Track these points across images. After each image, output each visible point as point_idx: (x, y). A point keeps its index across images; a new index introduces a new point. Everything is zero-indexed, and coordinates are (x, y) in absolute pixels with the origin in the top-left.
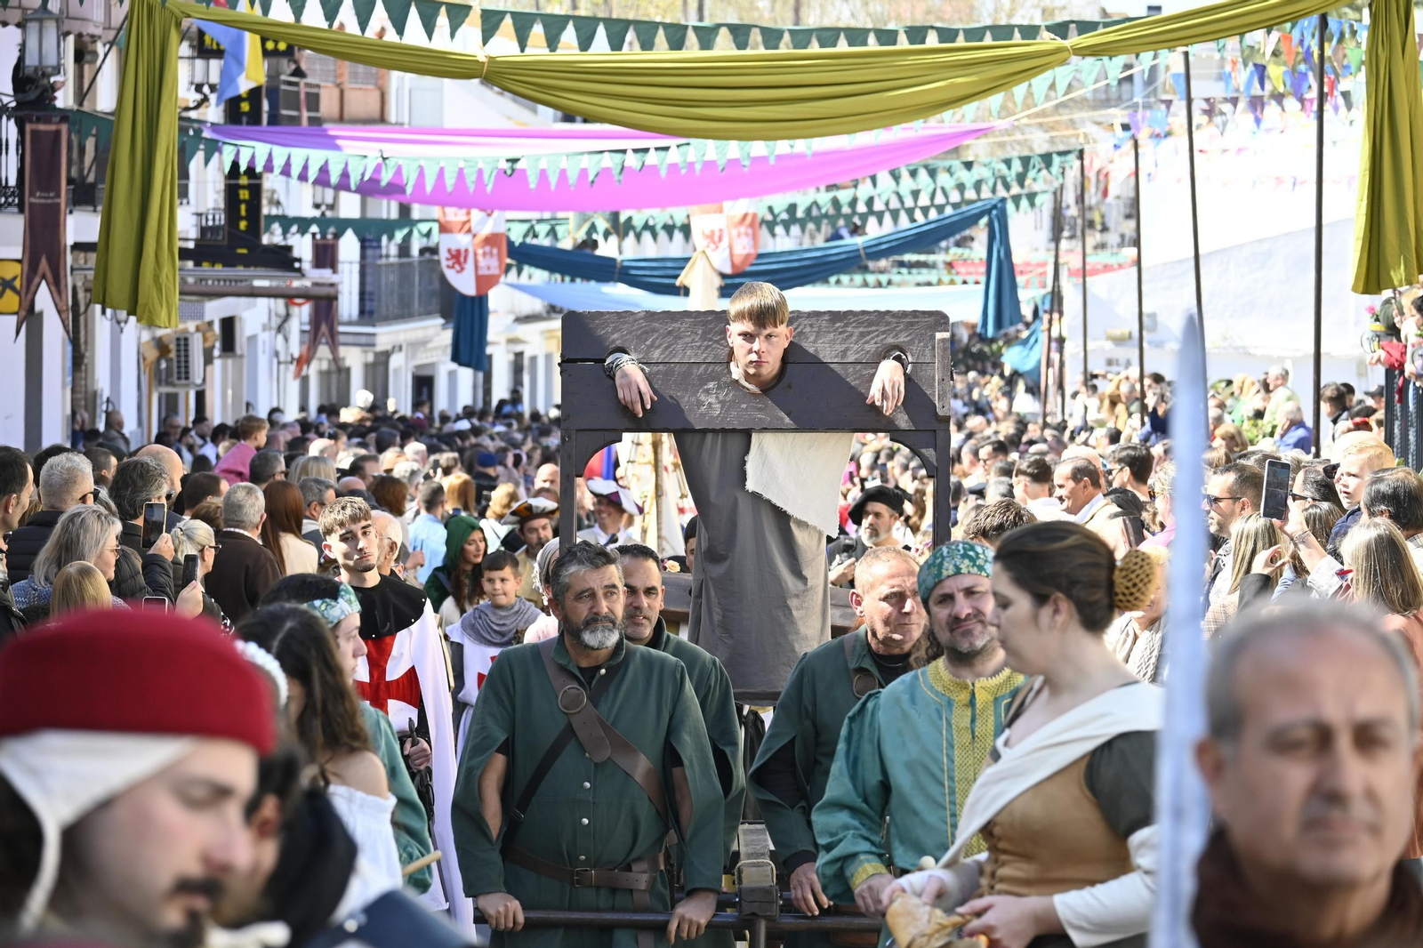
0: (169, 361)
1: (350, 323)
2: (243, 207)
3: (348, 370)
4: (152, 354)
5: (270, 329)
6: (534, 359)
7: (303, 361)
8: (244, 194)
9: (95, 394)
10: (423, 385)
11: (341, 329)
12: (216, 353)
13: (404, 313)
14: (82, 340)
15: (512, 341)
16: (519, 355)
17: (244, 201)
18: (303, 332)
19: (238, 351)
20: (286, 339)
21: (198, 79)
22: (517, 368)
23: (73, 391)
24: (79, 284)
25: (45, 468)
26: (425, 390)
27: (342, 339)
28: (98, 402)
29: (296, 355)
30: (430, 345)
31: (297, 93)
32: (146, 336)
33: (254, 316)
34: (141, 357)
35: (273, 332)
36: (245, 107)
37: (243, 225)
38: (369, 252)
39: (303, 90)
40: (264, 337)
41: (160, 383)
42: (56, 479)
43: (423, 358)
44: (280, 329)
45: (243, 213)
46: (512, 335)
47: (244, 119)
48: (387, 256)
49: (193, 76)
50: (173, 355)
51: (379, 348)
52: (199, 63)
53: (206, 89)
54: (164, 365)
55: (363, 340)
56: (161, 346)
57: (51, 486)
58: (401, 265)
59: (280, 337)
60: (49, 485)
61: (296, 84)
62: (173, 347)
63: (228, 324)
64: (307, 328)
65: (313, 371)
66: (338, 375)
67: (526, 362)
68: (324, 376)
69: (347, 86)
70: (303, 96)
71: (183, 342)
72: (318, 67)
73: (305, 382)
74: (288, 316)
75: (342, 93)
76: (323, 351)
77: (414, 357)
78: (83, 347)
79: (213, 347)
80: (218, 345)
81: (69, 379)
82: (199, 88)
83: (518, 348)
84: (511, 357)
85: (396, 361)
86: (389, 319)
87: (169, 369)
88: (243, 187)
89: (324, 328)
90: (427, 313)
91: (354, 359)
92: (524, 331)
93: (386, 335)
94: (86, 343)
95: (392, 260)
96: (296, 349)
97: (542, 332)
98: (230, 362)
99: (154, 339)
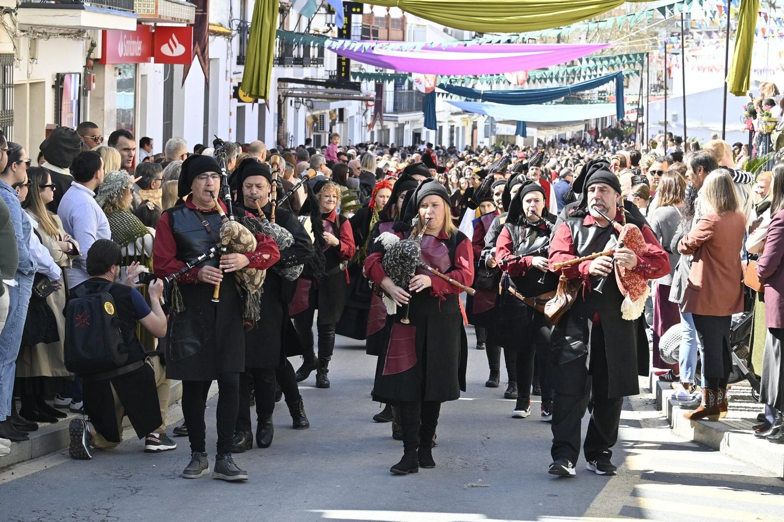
0: (317, 123)
1: (389, 113)
2: (343, 68)
3: (389, 130)
4: (311, 121)
5: (359, 114)
6: (458, 128)
7: (371, 126)
8: (344, 64)
9: (287, 134)
10: (417, 136)
11: (384, 115)
12: (337, 121)
13: (410, 110)
14: (283, 114)
15: (450, 121)
16: (452, 126)
17: (344, 66)
18: (372, 116)
19: (345, 121)
20: (366, 118)
21: (328, 22)
22: (452, 131)
23: (278, 132)
24: (281, 94)
25: (168, 143)
26: (418, 138)
27: (385, 118)
28: (288, 137)
29: (368, 124)
30: (419, 122)
31: (369, 29)
32: (309, 114)
33: (352, 108)
34: (306, 122)
35: (361, 116)
36: (345, 32)
37: (343, 74)
38: (398, 88)
39: (371, 29)
40: (356, 117)
41: (314, 131)
42: (172, 147)
43: (416, 127)
44: (364, 114)
45: (343, 70)
46: (450, 119)
47: (344, 36)
48: (404, 90)
49: (326, 20)
50: (319, 121)
51: (400, 122)
52: (329, 16)
53: (331, 25)
54: (315, 125)
55: (394, 119)
56: (315, 118)
57: (170, 150)
58: (409, 93)
59: (364, 117)
60: (169, 149)
61: (369, 26)
62: (319, 118)
63: (341, 111)
64: (373, 114)
65: (376, 129)
66: (385, 131)
67: (455, 130)
68: (380, 132)
69: (390, 28)
70: (371, 31)
71: (322, 117)
72: (380, 22)
73: (372, 133)
74: (367, 110)
75: (388, 31)
76: (378, 122)
77: (413, 126)
78: (283, 117)
79: (336, 119)
80: (338, 119)
81: (277, 128)
82: (329, 25)
83: (452, 124)
84: (450, 127)
85: (407, 127)
86: (403, 112)
87: (317, 126)
88: (344, 61)
89: (378, 114)
90: (418, 110)
91: (391, 126)
92: (454, 118)
93: (402, 118)
94: (284, 115)
95: (405, 91)
96: (369, 121)
97: (461, 119)
98: (342, 125)
99: (312, 115)
